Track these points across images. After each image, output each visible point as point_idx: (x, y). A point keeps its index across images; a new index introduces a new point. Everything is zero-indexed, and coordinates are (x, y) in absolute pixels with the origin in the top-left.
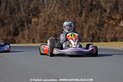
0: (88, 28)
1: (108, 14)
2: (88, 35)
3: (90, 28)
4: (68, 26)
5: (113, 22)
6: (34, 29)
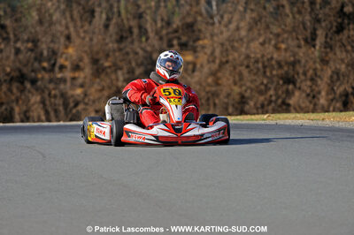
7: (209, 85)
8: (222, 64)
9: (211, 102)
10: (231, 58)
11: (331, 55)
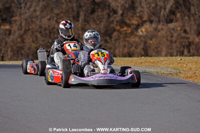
1: (120, 18)
4: (91, 38)
5: (128, 30)
6: (3, 41)
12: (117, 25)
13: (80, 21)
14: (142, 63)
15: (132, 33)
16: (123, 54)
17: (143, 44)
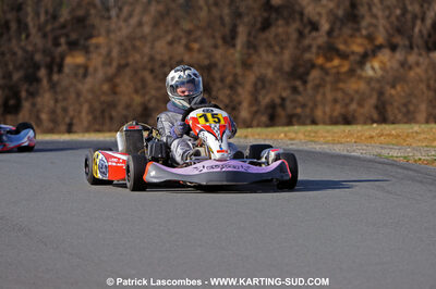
0: (255, 84)
1: (325, 39)
2: (254, 109)
3: (260, 85)
4: (183, 83)
5: (342, 66)
6: (72, 90)
7: (104, 93)
8: (121, 68)
9: (106, 115)
10: (131, 60)
11: (254, 57)
12: (318, 54)
13: (239, 47)
14: (372, 137)
15: (352, 72)
16: (331, 117)
17: (375, 96)
